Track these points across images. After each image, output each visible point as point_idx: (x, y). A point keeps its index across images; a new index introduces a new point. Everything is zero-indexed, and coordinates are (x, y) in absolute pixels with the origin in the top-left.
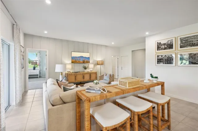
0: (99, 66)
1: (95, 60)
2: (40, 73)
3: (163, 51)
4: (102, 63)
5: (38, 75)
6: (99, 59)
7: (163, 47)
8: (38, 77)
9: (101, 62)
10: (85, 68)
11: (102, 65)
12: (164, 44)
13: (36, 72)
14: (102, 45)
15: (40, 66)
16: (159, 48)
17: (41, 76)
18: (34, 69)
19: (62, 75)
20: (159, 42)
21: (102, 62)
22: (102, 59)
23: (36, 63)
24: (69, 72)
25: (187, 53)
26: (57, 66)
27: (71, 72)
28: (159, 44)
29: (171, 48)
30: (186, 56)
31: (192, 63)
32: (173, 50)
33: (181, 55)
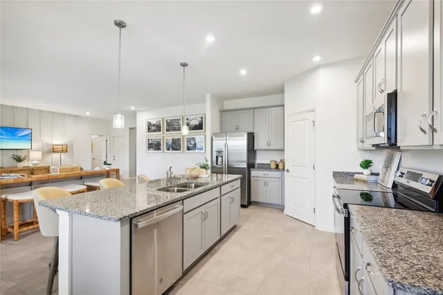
0: (56, 156)
1: (48, 144)
3: (153, 133)
4: (64, 150)
6: (58, 141)
7: (153, 128)
9: (61, 147)
12: (154, 125)
14: (64, 114)
16: (149, 130)
20: (149, 121)
21: (64, 147)
22: (67, 141)
25: (170, 138)
28: (150, 125)
29: (159, 130)
30: (170, 142)
31: (174, 149)
32: (161, 133)
33: (167, 140)
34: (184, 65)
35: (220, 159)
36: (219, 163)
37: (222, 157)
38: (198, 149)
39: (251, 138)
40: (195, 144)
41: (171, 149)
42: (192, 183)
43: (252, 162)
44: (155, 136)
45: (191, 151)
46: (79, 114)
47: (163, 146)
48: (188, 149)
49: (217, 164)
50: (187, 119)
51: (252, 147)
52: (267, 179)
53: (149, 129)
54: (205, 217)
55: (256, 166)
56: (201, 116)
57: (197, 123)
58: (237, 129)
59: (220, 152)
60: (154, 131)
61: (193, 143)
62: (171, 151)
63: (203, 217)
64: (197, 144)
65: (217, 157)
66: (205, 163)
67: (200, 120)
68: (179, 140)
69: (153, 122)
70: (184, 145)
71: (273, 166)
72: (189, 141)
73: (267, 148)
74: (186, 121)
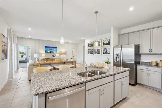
2: (26, 59)
4: (65, 53)
5: (24, 61)
8: (24, 62)
10: (54, 56)
11: (64, 54)
12: (90, 44)
13: (23, 59)
15: (26, 55)
17: (27, 61)
18: (22, 56)
19: (37, 59)
22: (65, 51)
23: (23, 53)
24: (44, 58)
26: (35, 54)
27: (45, 58)
28: (89, 44)
29: (92, 46)
30: (96, 51)
31: (98, 53)
32: (93, 47)
33: (95, 50)
34: (96, 13)
35: (118, 59)
36: (117, 61)
37: (119, 57)
38: (108, 53)
39: (137, 47)
40: (106, 51)
41: (96, 53)
42: (98, 71)
43: (138, 60)
44: (91, 48)
45: (104, 54)
46: (69, 42)
47: (94, 52)
48: (103, 54)
49: (116, 61)
50: (103, 41)
51: (138, 53)
52: (149, 72)
53: (89, 45)
54: (102, 93)
55: (141, 63)
56: (109, 39)
57: (107, 42)
58: (128, 43)
59: (118, 55)
60: (90, 46)
61: (105, 51)
62: (96, 54)
63: (101, 93)
64: (107, 51)
65: (116, 57)
66: (107, 60)
67: (109, 40)
68: (99, 50)
69: (90, 43)
70: (102, 52)
71: (154, 64)
72: (104, 50)
73: (149, 53)
74: (102, 41)
